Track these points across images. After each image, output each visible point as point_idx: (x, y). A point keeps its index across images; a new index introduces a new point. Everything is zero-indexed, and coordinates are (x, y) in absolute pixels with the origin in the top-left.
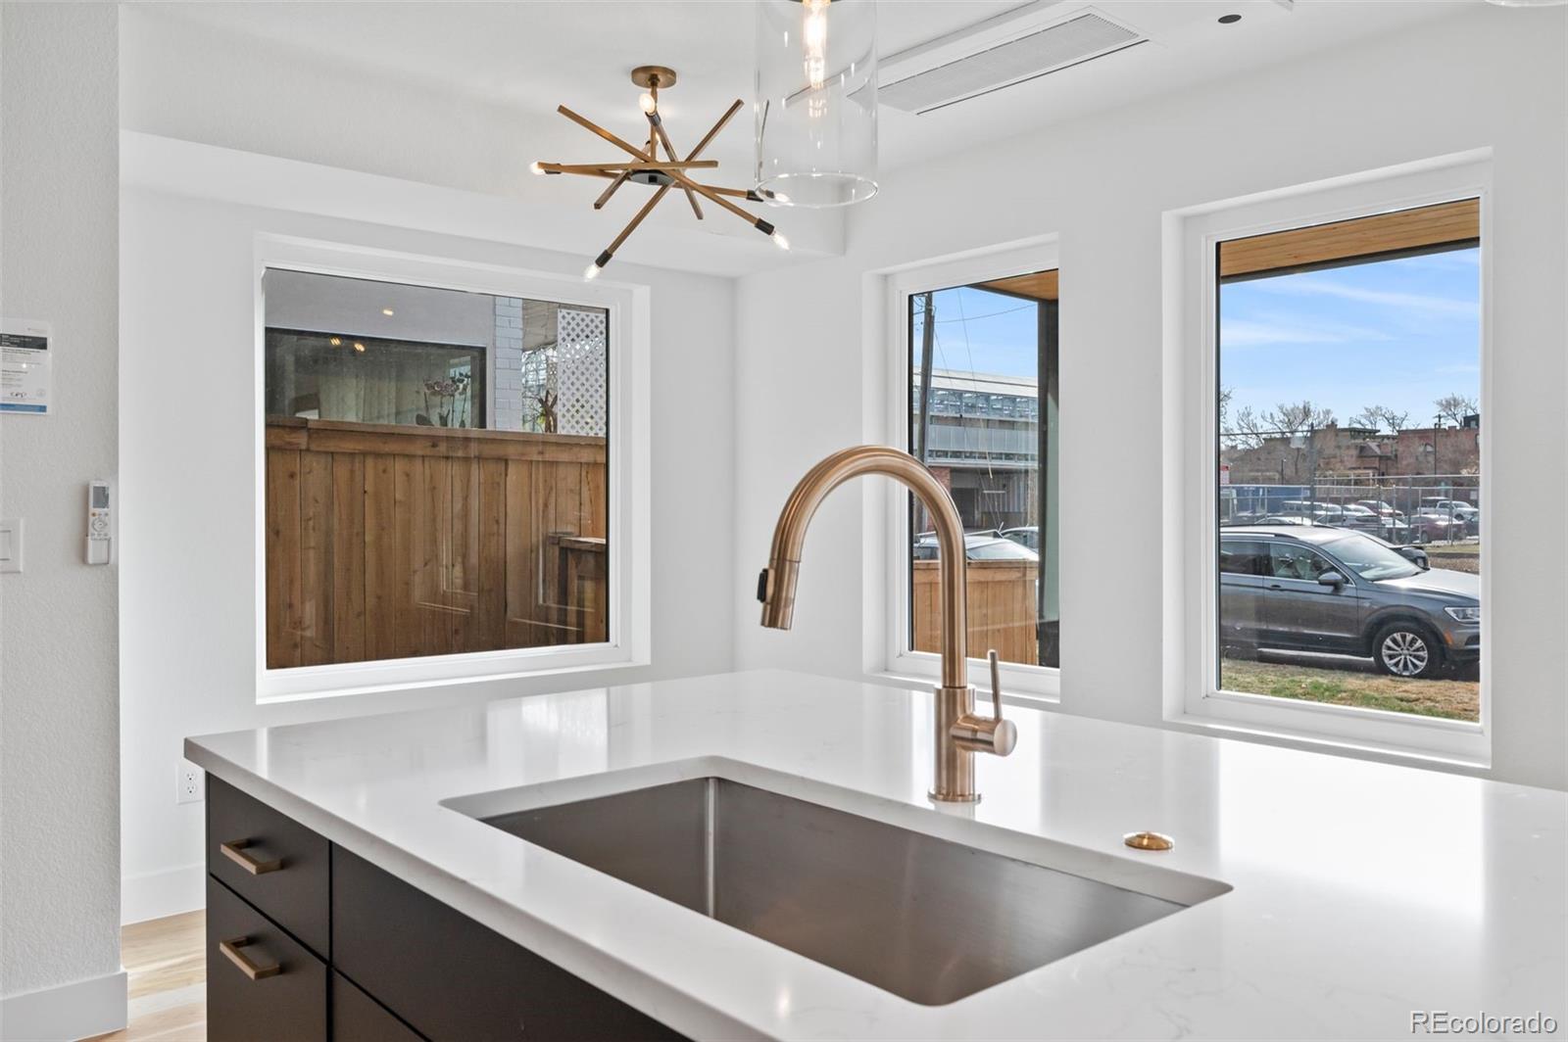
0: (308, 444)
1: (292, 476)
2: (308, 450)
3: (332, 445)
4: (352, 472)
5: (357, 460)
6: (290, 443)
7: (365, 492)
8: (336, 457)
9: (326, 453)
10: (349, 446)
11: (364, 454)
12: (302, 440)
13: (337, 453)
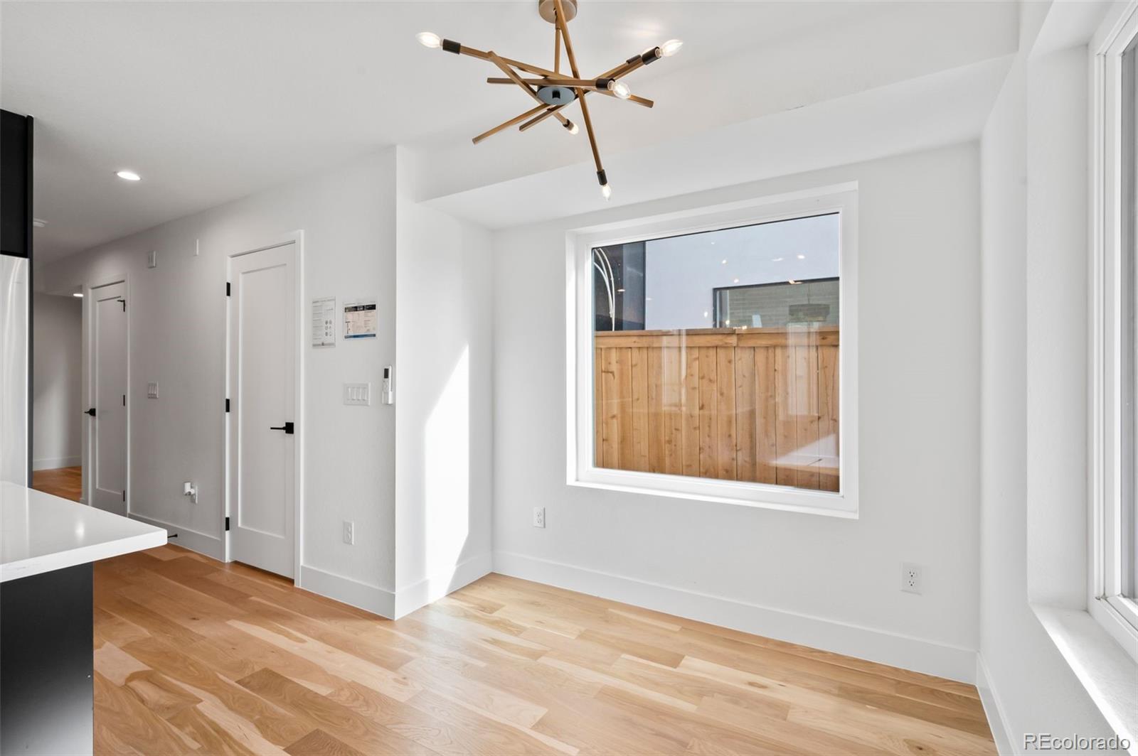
0: (738, 342)
1: (730, 362)
2: (738, 346)
3: (752, 343)
4: (767, 358)
5: (770, 351)
6: (726, 343)
7: (775, 370)
8: (756, 350)
9: (750, 347)
10: (764, 342)
11: (775, 347)
12: (733, 340)
13: (758, 347)
